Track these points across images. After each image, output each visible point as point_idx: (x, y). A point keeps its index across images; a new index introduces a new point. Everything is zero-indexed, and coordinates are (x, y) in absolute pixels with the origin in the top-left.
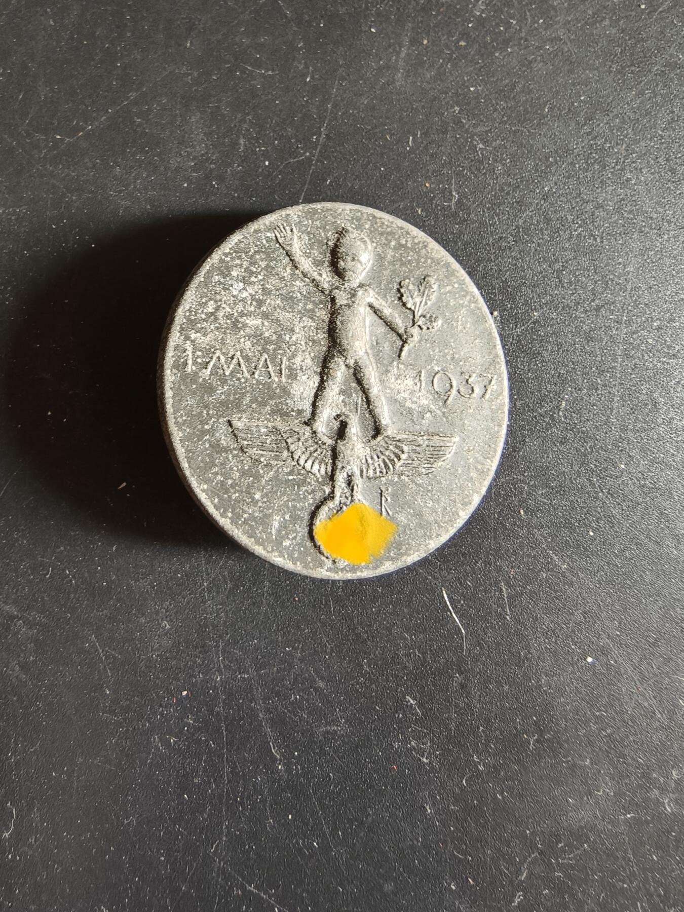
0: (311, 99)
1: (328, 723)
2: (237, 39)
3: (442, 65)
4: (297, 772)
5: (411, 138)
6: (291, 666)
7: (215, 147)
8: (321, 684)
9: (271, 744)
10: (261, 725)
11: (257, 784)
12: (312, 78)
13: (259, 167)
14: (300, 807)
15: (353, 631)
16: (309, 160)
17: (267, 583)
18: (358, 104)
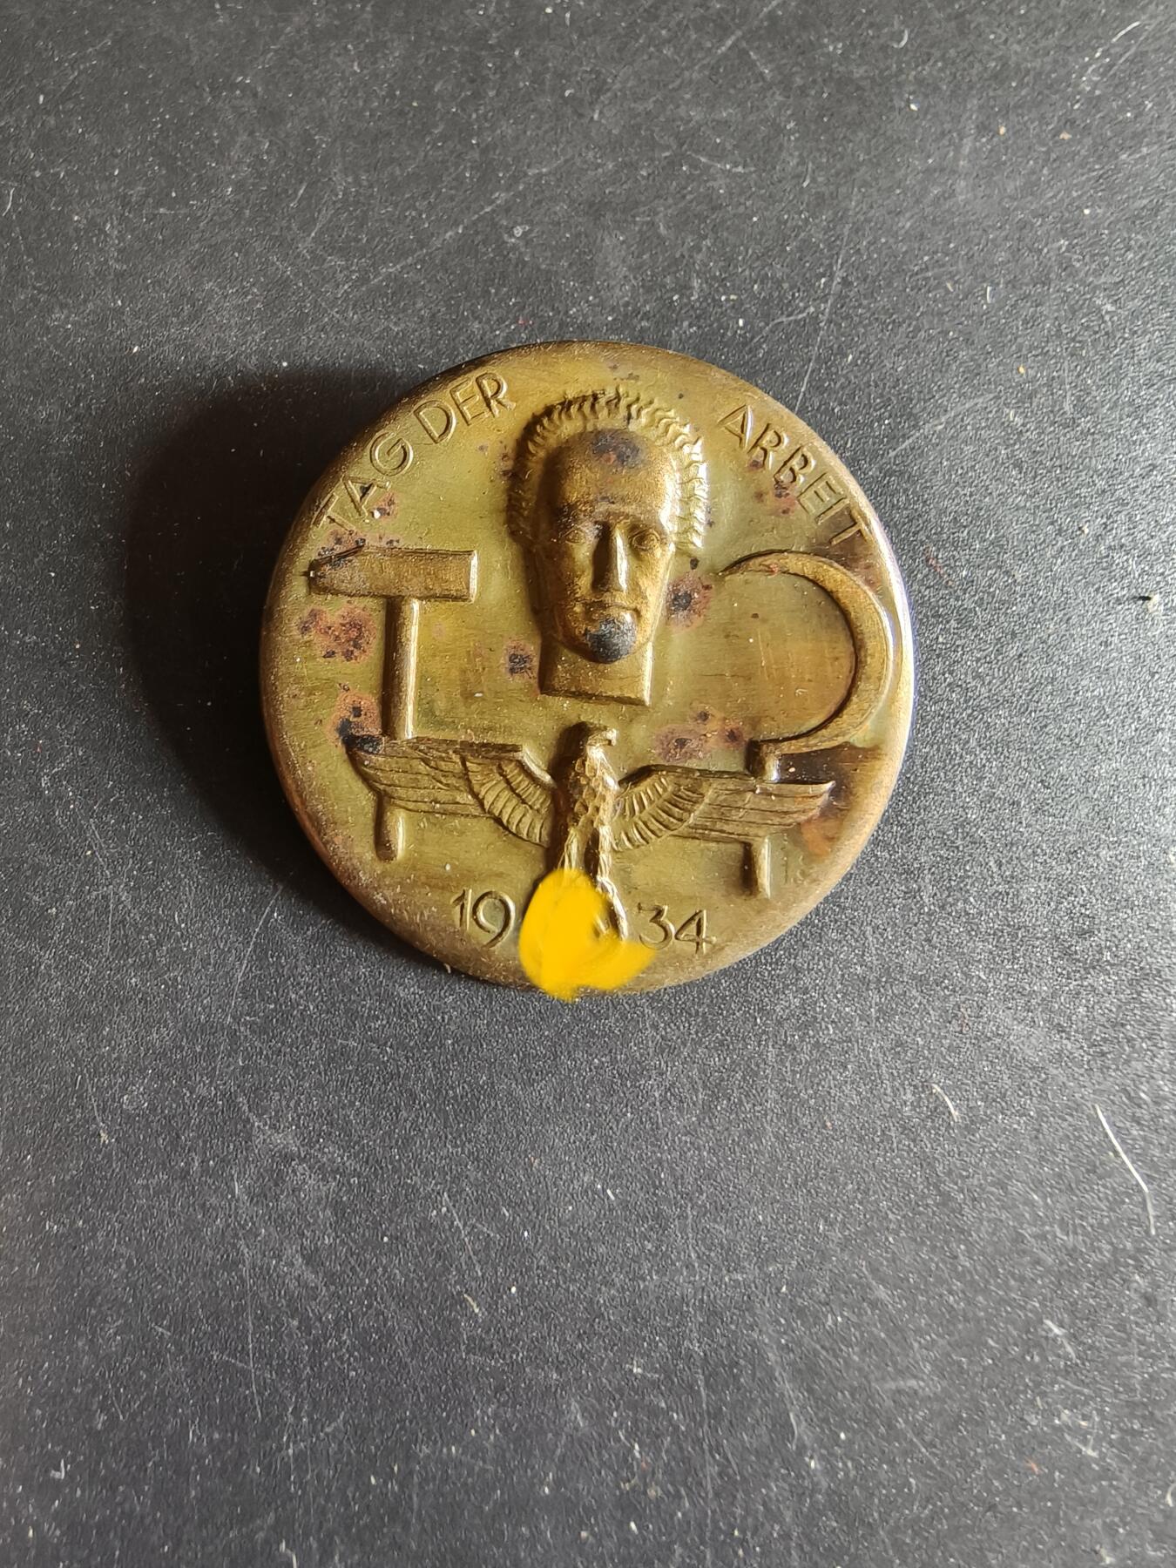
0: (814, 216)
1: (902, 1373)
2: (682, 111)
3: (1033, 172)
4: (847, 1474)
5: (989, 289)
6: (824, 1256)
7: (649, 290)
8: (881, 1292)
9: (792, 1416)
10: (772, 1378)
11: (770, 1498)
12: (814, 180)
13: (727, 329)
14: (857, 1549)
15: (937, 1187)
16: (815, 319)
17: (772, 1094)
18: (895, 228)
